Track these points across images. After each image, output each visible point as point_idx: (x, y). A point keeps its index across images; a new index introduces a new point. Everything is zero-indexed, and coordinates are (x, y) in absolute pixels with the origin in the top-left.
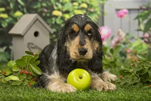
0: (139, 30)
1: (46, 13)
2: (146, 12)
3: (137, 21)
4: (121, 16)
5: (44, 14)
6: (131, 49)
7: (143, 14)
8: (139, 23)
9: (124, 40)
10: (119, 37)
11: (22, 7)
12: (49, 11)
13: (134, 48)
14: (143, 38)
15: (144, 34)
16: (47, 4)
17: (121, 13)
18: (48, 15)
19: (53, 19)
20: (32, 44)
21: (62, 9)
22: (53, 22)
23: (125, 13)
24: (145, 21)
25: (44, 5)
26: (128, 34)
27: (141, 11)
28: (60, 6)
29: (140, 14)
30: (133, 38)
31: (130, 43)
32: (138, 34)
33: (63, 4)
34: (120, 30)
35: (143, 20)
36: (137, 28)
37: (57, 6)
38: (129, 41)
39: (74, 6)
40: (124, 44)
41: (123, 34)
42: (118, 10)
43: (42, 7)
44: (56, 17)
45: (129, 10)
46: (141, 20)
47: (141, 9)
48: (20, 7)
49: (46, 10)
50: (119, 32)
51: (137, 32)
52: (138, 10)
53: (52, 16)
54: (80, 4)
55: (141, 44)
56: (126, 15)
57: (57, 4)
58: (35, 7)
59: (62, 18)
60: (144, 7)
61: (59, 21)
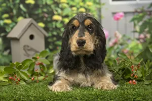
0: (135, 32)
1: (47, 18)
2: (141, 14)
3: (132, 23)
4: (118, 19)
5: (45, 19)
6: (128, 49)
7: (138, 17)
8: (135, 25)
9: (121, 41)
10: (116, 38)
11: (25, 13)
12: (50, 16)
13: (131, 48)
14: (138, 39)
15: (139, 35)
16: (48, 10)
17: (117, 16)
18: (49, 19)
19: (54, 23)
20: (28, 46)
21: (62, 13)
22: (54, 26)
23: (121, 16)
24: (141, 23)
25: (45, 10)
26: (124, 36)
27: (136, 14)
28: (60, 11)
29: (135, 17)
30: (129, 39)
31: (126, 44)
32: (134, 36)
33: (62, 9)
34: (117, 32)
35: (138, 22)
36: (132, 30)
37: (57, 11)
38: (126, 42)
39: (73, 11)
40: (121, 44)
41: (120, 36)
42: (114, 13)
43: (43, 12)
44: (56, 21)
45: (125, 13)
46: (136, 22)
47: (136, 12)
48: (22, 12)
49: (46, 15)
50: (116, 34)
51: (132, 34)
52: (133, 13)
53: (52, 21)
54: (78, 9)
55: (137, 45)
56: (122, 18)
57: (57, 9)
58: (36, 12)
59: (62, 22)
60: (139, 10)
61: (59, 25)
